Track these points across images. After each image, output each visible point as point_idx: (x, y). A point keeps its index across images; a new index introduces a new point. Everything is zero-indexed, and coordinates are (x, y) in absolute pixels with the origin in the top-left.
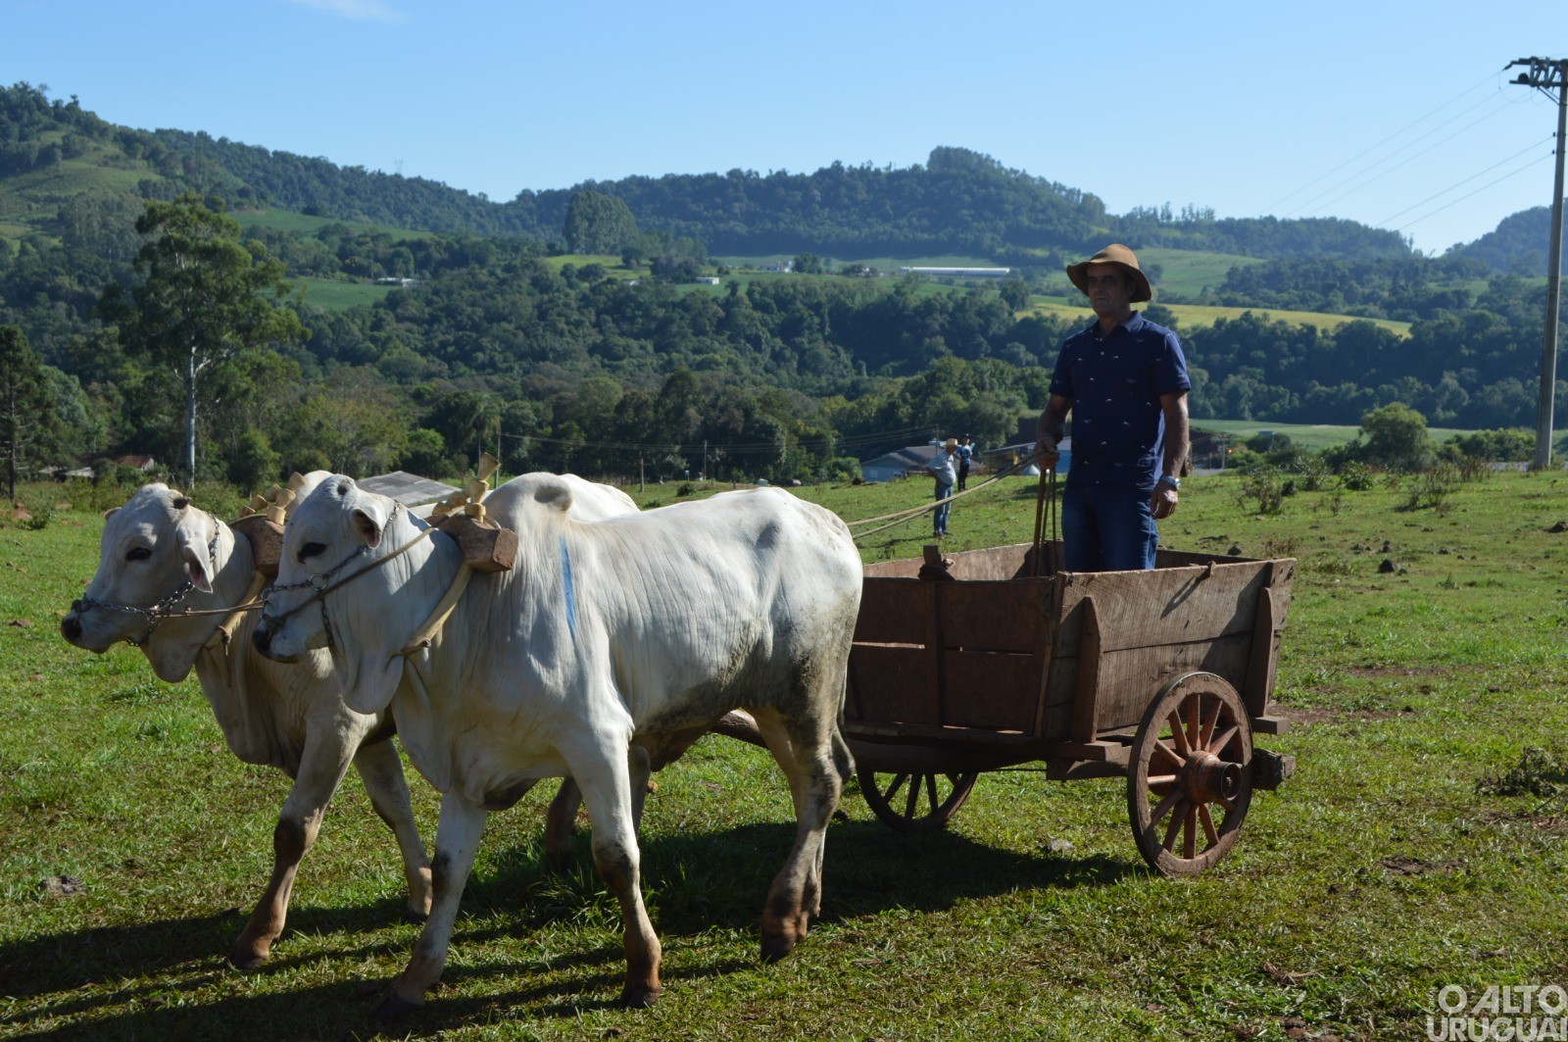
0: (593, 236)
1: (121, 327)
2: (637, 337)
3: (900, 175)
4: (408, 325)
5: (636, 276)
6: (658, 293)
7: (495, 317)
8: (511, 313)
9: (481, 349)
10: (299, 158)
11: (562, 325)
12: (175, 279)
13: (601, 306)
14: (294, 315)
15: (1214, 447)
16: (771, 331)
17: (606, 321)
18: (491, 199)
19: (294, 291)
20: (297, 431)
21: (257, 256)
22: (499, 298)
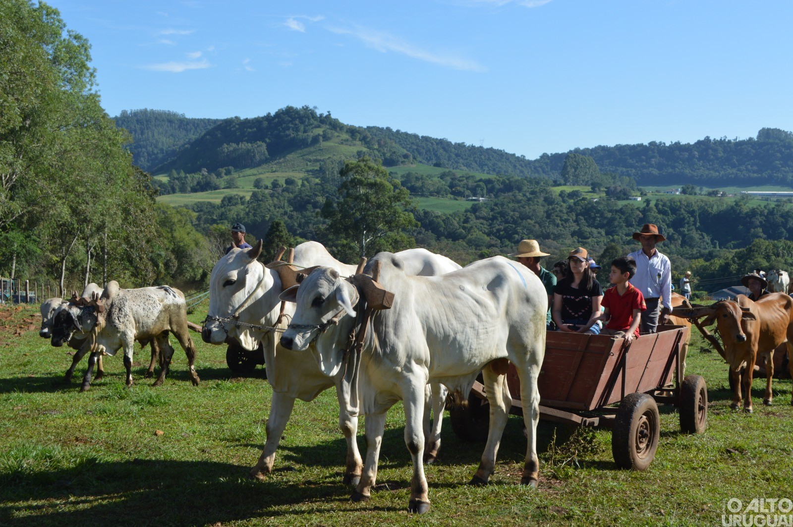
0: (576, 176)
2: (596, 228)
3: (742, 143)
4: (482, 221)
5: (598, 196)
6: (608, 205)
7: (524, 217)
8: (533, 215)
9: (517, 233)
10: (433, 139)
11: (558, 221)
12: (357, 198)
13: (579, 211)
16: (668, 225)
17: (581, 219)
18: (527, 158)
22: (527, 207)
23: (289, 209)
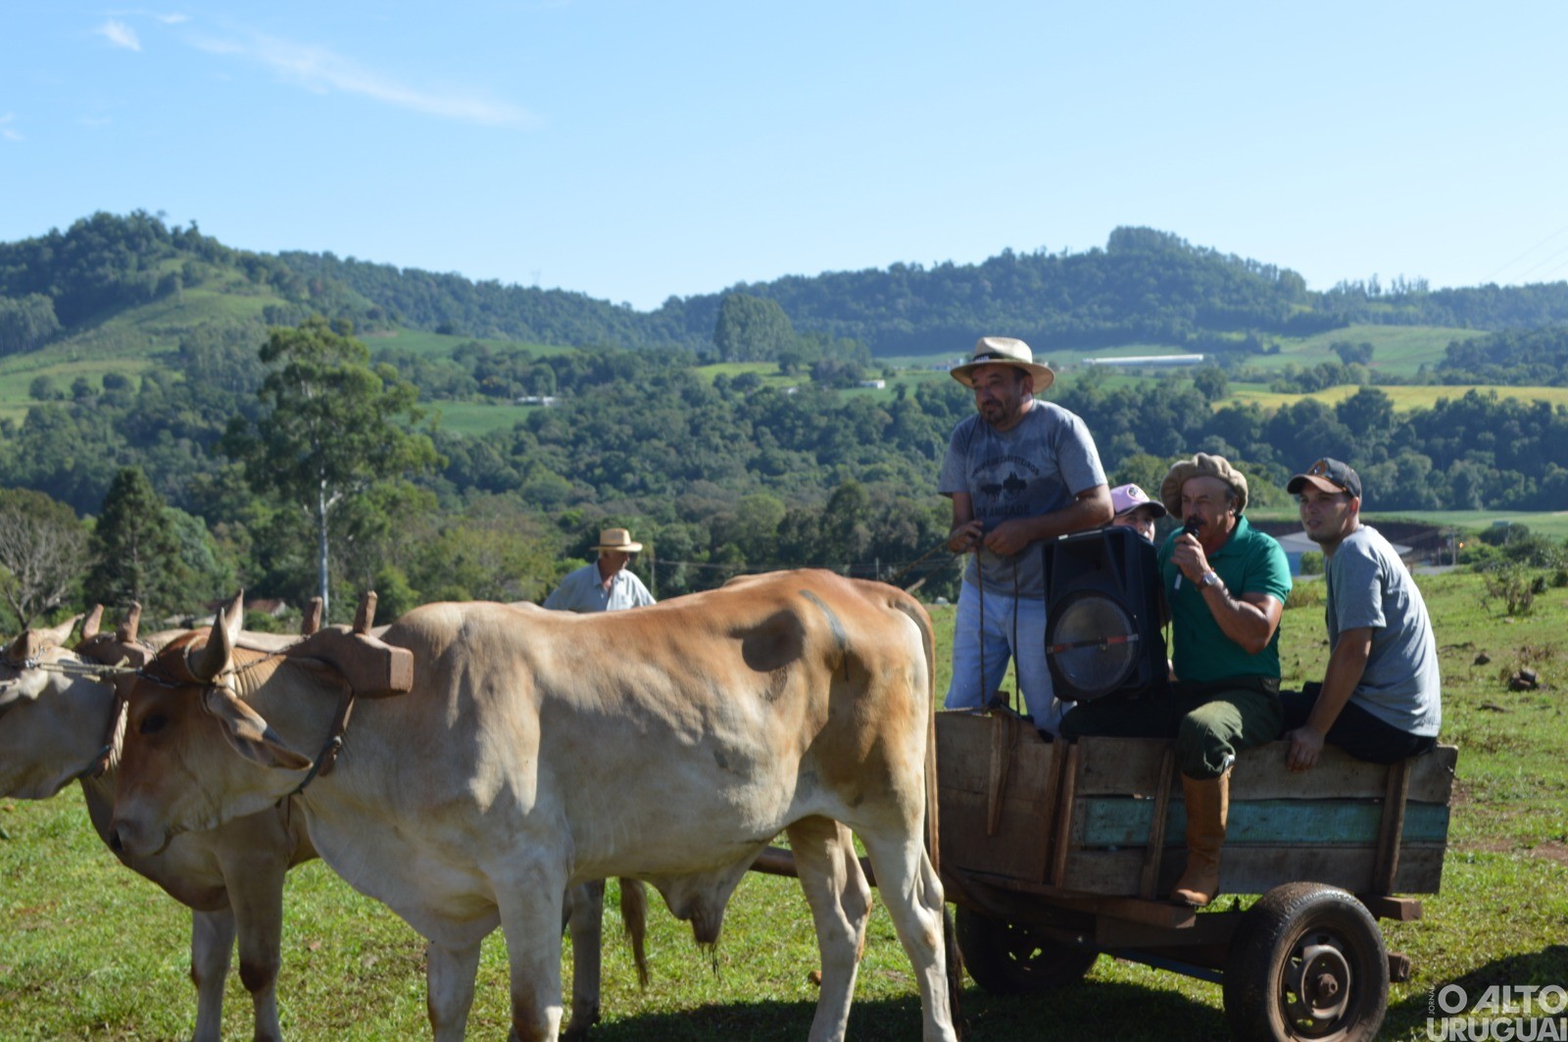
0: (746, 342)
1: (248, 463)
2: (798, 449)
3: (1077, 260)
4: (552, 447)
5: (795, 383)
6: (819, 401)
7: (644, 435)
8: (661, 430)
9: (630, 469)
10: (430, 275)
11: (716, 440)
12: (302, 409)
13: (758, 417)
14: (429, 443)
15: (1443, 542)
17: (763, 434)
18: (635, 308)
19: (427, 417)
20: (436, 567)
21: (388, 381)
22: (647, 413)
23: (118, 442)
